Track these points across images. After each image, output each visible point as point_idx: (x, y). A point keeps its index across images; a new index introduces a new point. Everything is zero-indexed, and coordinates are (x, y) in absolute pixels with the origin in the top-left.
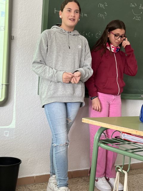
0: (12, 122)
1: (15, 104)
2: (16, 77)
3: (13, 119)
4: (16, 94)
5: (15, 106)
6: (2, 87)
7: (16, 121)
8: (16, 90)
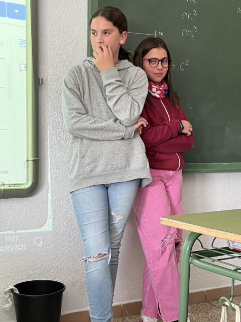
0: (46, 221)
1: (50, 192)
2: (49, 147)
3: (49, 216)
4: (51, 175)
5: (49, 194)
6: (27, 164)
7: (53, 219)
8: (51, 168)
